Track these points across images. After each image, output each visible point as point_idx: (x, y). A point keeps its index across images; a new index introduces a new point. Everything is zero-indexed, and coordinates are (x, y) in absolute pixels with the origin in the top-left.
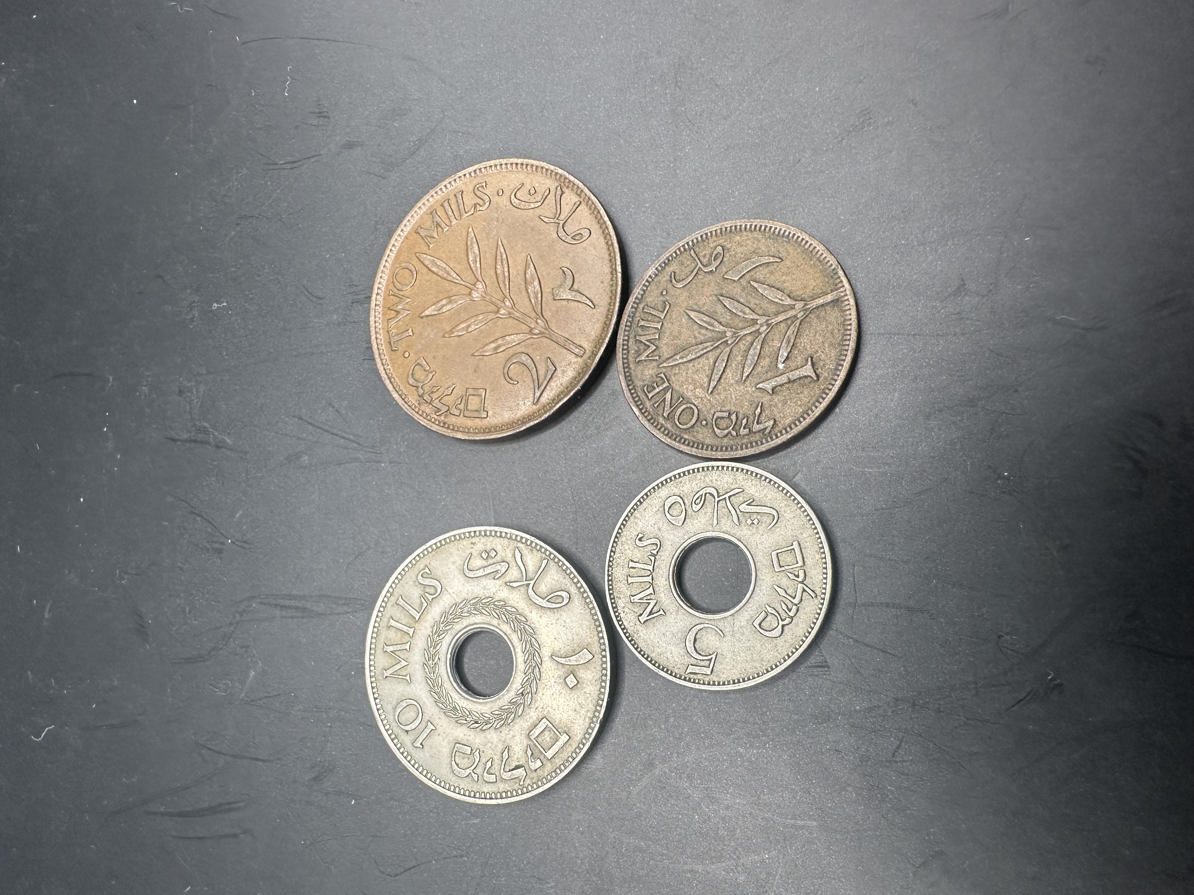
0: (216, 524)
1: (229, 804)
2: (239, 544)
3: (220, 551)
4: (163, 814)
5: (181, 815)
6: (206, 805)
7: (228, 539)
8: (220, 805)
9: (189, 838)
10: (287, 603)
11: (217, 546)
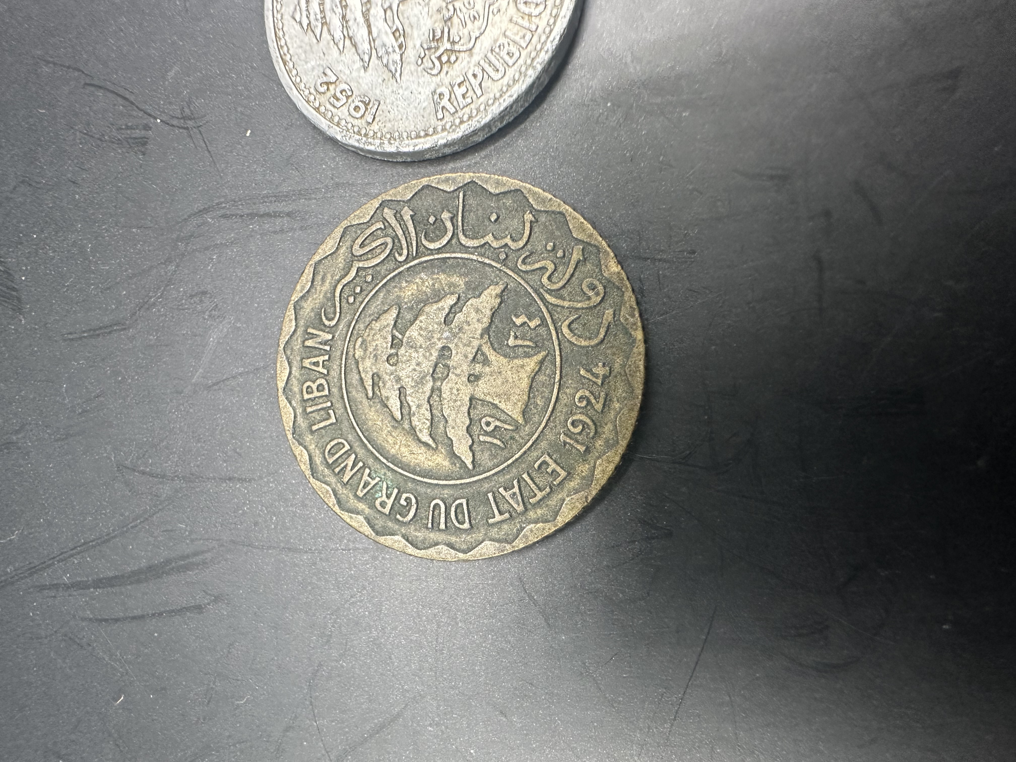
0: (132, 98)
1: (184, 557)
2: (175, 122)
3: (143, 142)
4: (67, 587)
5: (99, 583)
6: (144, 563)
7: (156, 118)
8: (168, 561)
9: (117, 620)
10: (272, 208)
11: (138, 133)
